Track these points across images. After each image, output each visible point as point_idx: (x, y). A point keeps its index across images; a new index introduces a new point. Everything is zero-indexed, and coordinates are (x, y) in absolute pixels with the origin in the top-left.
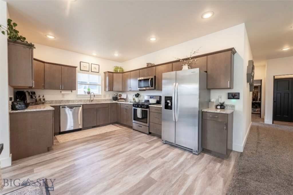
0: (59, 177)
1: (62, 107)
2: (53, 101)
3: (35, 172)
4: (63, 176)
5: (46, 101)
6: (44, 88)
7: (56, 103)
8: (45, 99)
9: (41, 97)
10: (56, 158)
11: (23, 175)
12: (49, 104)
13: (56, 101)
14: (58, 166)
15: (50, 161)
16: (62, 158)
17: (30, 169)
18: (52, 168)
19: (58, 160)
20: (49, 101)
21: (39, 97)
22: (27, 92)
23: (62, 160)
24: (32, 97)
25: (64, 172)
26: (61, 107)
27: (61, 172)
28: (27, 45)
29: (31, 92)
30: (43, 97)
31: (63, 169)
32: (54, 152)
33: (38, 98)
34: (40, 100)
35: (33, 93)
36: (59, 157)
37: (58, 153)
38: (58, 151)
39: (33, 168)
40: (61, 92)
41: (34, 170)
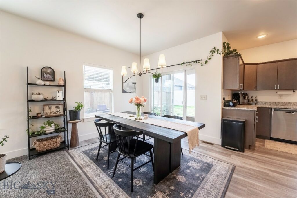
0: (245, 172)
1: (275, 110)
2: (266, 102)
3: (231, 157)
4: (249, 174)
5: (259, 102)
6: (256, 89)
7: (270, 104)
8: (257, 100)
9: (254, 98)
10: (253, 157)
11: (224, 155)
12: (262, 105)
13: (270, 102)
14: (250, 165)
15: (247, 157)
16: (259, 161)
17: (229, 153)
18: (244, 163)
19: (254, 160)
20: (262, 102)
21: (252, 98)
22: (241, 93)
23: (257, 163)
24: (244, 98)
25: (253, 172)
26: (273, 109)
27: (250, 170)
28: (234, 56)
29: (244, 93)
30: (256, 98)
31: (253, 169)
32: (254, 152)
33: (250, 99)
34: (253, 100)
35: (246, 94)
36: (256, 158)
37: (257, 155)
38: (260, 154)
39: (231, 154)
40: (277, 92)
41: (232, 156)
